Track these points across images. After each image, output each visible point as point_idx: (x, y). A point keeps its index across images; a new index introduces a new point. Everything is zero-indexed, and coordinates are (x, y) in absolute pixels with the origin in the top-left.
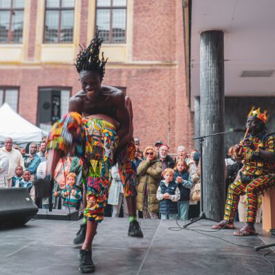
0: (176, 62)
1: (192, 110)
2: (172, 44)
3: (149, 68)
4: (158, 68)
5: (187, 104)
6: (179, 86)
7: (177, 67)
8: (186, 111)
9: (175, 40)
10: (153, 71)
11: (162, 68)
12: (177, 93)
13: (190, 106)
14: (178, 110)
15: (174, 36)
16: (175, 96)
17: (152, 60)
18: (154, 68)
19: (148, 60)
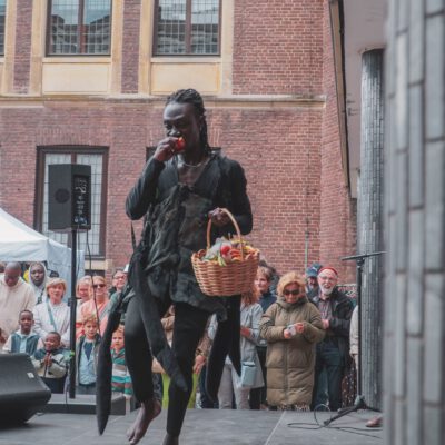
0: (323, 97)
1: (353, 196)
2: (314, 61)
3: (268, 108)
4: (285, 108)
5: (343, 183)
6: (328, 147)
7: (325, 106)
8: (343, 198)
9: (321, 51)
10: (275, 114)
11: (293, 108)
12: (324, 161)
13: (348, 186)
14: (326, 195)
15: (319, 42)
16: (320, 166)
17: (273, 92)
18: (277, 107)
19: (264, 91)
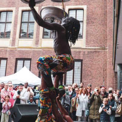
0: (107, 48)
1: (115, 71)
2: (105, 39)
3: (94, 50)
4: (98, 50)
5: (113, 68)
6: (109, 60)
7: (108, 50)
8: (112, 72)
9: (107, 37)
10: (96, 52)
11: (100, 50)
12: (107, 63)
14: (108, 71)
15: (106, 35)
16: (107, 64)
17: (95, 47)
18: (96, 50)
19: (93, 46)
